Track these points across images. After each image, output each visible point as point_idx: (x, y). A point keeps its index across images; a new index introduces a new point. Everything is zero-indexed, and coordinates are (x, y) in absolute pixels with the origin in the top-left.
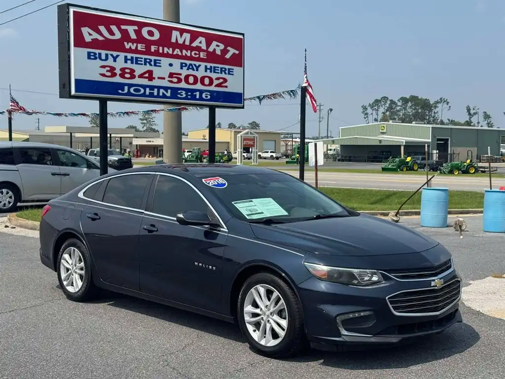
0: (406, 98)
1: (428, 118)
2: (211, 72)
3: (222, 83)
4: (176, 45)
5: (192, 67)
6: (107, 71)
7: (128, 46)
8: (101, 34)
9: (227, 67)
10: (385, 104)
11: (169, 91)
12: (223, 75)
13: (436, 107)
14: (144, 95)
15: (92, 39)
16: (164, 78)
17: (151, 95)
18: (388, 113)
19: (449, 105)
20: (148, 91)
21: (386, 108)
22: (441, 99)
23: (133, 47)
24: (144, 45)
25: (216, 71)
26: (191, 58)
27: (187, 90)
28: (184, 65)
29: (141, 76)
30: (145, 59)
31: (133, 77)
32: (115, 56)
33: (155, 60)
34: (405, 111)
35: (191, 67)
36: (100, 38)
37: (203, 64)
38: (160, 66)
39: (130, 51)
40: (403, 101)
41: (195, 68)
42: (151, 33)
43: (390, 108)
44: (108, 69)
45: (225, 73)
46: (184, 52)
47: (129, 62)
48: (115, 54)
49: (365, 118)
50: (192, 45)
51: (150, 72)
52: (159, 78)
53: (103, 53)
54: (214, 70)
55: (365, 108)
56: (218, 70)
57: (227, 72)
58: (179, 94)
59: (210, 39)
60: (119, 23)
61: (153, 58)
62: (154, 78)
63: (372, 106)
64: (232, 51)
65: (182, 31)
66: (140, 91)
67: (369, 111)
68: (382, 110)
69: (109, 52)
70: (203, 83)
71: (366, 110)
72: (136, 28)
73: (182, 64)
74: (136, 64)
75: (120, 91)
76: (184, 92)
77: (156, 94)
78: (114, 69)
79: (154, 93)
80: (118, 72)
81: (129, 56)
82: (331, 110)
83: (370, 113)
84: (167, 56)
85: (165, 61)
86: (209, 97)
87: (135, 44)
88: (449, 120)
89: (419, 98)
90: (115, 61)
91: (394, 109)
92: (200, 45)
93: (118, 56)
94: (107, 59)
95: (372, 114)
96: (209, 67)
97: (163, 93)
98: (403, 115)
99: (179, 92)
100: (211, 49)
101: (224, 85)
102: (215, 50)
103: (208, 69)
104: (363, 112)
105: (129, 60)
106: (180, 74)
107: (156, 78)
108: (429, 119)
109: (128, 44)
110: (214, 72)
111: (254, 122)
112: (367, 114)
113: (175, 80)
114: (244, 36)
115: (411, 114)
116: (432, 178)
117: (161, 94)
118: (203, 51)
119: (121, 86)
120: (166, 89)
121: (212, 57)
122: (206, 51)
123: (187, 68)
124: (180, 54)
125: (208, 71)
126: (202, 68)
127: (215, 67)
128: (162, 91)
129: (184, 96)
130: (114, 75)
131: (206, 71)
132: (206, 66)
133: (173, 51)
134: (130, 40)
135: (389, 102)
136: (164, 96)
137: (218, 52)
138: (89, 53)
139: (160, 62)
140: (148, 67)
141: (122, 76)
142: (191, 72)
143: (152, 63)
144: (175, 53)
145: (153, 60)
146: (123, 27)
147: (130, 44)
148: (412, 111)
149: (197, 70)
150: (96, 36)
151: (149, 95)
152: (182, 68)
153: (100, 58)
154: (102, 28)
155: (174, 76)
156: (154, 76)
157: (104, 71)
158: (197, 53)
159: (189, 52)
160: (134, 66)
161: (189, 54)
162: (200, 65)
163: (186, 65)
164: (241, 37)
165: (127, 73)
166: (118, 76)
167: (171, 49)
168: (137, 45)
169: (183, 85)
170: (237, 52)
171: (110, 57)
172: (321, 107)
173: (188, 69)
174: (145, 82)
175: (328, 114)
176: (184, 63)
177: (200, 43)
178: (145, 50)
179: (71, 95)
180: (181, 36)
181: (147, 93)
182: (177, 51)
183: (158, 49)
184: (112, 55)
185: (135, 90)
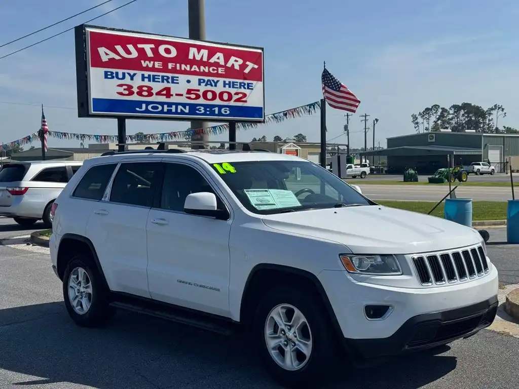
0: (459, 105)
1: (482, 126)
2: (230, 87)
3: (241, 98)
4: (193, 62)
5: (211, 82)
6: (125, 89)
7: (144, 64)
8: (117, 53)
9: (246, 82)
10: (436, 113)
11: (187, 107)
12: (242, 90)
13: (490, 114)
14: (162, 112)
15: (108, 59)
16: (182, 95)
17: (169, 112)
18: (439, 122)
19: (505, 111)
20: (166, 108)
21: (437, 117)
22: (495, 106)
23: (150, 65)
24: (161, 63)
25: (235, 86)
26: (209, 74)
27: (205, 106)
28: (202, 81)
29: (159, 93)
30: (163, 77)
31: (150, 94)
32: (132, 74)
33: (173, 78)
34: (457, 118)
35: (209, 83)
36: (117, 58)
37: (221, 80)
38: (178, 83)
39: (147, 69)
40: (455, 109)
41: (213, 84)
42: (168, 51)
43: (442, 116)
44: (126, 87)
45: (245, 88)
46: (202, 68)
47: (146, 80)
48: (132, 72)
49: (415, 128)
50: (210, 61)
51: (168, 90)
52: (177, 95)
53: (120, 72)
54: (233, 85)
55: (415, 118)
56: (237, 85)
57: (246, 86)
58: (198, 110)
59: (228, 54)
60: (135, 42)
61: (170, 75)
62: (172, 95)
63: (422, 115)
64: (251, 65)
65: (199, 48)
66: (157, 108)
67: (420, 120)
68: (433, 118)
69: (126, 71)
70: (221, 98)
71: (416, 119)
72: (153, 46)
73: (200, 80)
74: (153, 81)
75: (138, 109)
76: (202, 108)
77: (174, 110)
78: (132, 87)
79: (171, 110)
80: (135, 90)
81: (146, 74)
82: (377, 120)
83: (420, 122)
84: (185, 72)
85: (182, 78)
86: (228, 112)
87: (152, 62)
88: (505, 127)
89: (473, 105)
90: (132, 79)
91: (446, 117)
92: (217, 61)
93: (135, 74)
94: (124, 77)
95: (423, 123)
96: (227, 82)
97: (181, 110)
98: (455, 123)
99: (198, 108)
100: (229, 65)
101: (243, 99)
102: (233, 65)
103: (227, 84)
104: (414, 121)
105: (146, 78)
106: (198, 91)
107: (174, 95)
108: (483, 127)
109: (145, 62)
110: (233, 87)
111: (300, 135)
112: (417, 123)
113: (193, 96)
114: (263, 51)
115: (464, 122)
116: (455, 188)
117: (179, 111)
118: (221, 66)
119: (139, 104)
120: (184, 105)
121: (230, 72)
122: (225, 66)
123: (204, 84)
124: (198, 70)
125: (227, 86)
126: (220, 84)
127: (233, 82)
128: (180, 107)
129: (203, 111)
130: (131, 93)
131: (224, 86)
132: (224, 82)
133: (191, 68)
134: (147, 58)
135: (440, 110)
136: (182, 112)
137: (237, 67)
138: (106, 73)
139: (177, 79)
140: (165, 85)
141: (140, 94)
142: (209, 88)
143: (170, 80)
144: (193, 69)
145: (170, 77)
146: (140, 46)
147: (147, 62)
148: (464, 119)
149: (216, 86)
150: (112, 55)
151: (168, 113)
152: (200, 84)
153: (118, 78)
154: (119, 48)
155: (192, 92)
156: (171, 93)
157: (121, 90)
158: (215, 68)
159: (207, 68)
160: (151, 84)
161: (206, 70)
162: (218, 81)
163: (204, 81)
164: (260, 51)
165: (145, 91)
166: (135, 94)
167: (188, 66)
168: (154, 63)
169: (201, 101)
170: (256, 67)
171: (127, 75)
172: (367, 118)
173: (206, 85)
174: (162, 99)
175: (374, 124)
176: (202, 79)
177: (218, 58)
178: (162, 67)
179: (90, 113)
180: (199, 53)
181: (165, 110)
182: (195, 68)
183: (176, 66)
184: (129, 74)
185: (152, 108)
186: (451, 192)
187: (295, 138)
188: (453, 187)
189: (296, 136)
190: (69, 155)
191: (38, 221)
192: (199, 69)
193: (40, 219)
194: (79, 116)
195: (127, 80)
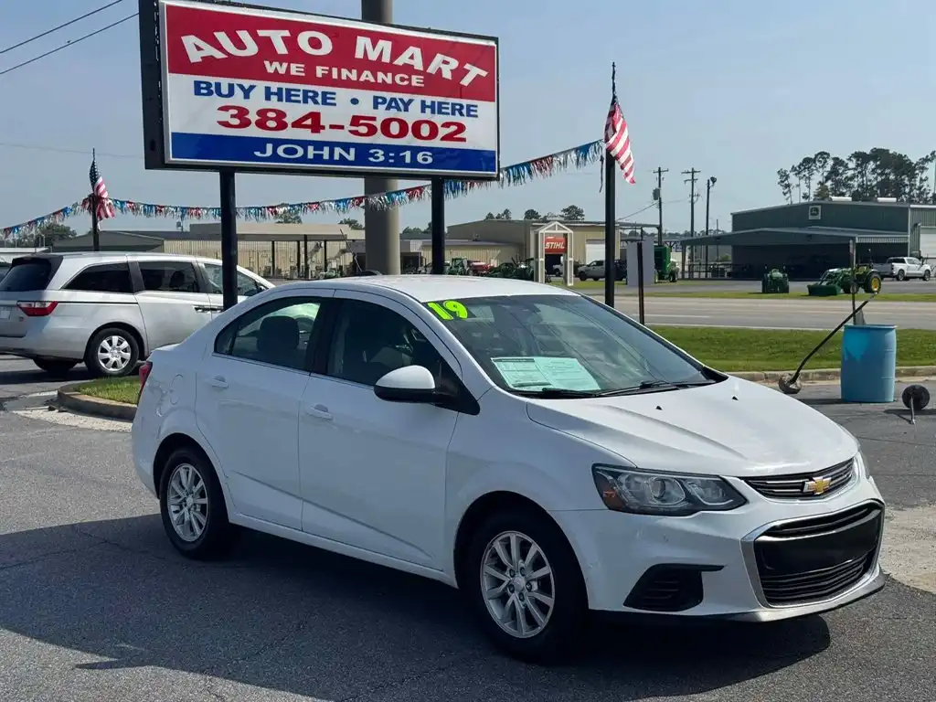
0: (865, 153)
1: (907, 190)
2: (433, 112)
3: (454, 133)
4: (365, 64)
5: (396, 103)
6: (232, 116)
7: (270, 68)
8: (220, 48)
9: (465, 102)
10: (823, 167)
11: (352, 151)
12: (457, 118)
13: (923, 169)
14: (304, 159)
15: (202, 58)
16: (341, 127)
17: (318, 159)
18: (829, 184)
20: (311, 152)
21: (825, 174)
23: (282, 70)
24: (303, 66)
25: (443, 110)
26: (393, 88)
27: (387, 148)
28: (380, 100)
29: (297, 124)
30: (305, 92)
31: (282, 126)
32: (246, 87)
33: (324, 94)
34: (862, 177)
35: (393, 104)
36: (219, 55)
37: (418, 99)
38: (335, 104)
39: (276, 77)
40: (858, 160)
41: (402, 106)
43: (834, 172)
44: (235, 112)
45: (461, 114)
46: (381, 76)
47: (274, 98)
48: (247, 83)
49: (785, 194)
50: (396, 62)
51: (315, 116)
52: (332, 127)
53: (225, 82)
54: (439, 108)
55: (784, 175)
56: (448, 108)
57: (464, 111)
58: (372, 155)
59: (429, 50)
60: (253, 25)
61: (320, 89)
62: (323, 128)
63: (797, 170)
64: (474, 72)
66: (295, 152)
67: (793, 179)
68: (818, 177)
69: (235, 81)
70: (417, 134)
71: (787, 179)
72: (286, 33)
73: (376, 98)
74: (287, 101)
75: (258, 154)
76: (381, 152)
77: (326, 157)
78: (246, 112)
79: (322, 155)
80: (253, 117)
81: (274, 86)
82: (714, 180)
83: (794, 185)
84: (348, 84)
85: (343, 95)
86: (430, 160)
87: (285, 65)
89: (891, 152)
90: (247, 96)
91: (841, 174)
92: (410, 62)
93: (252, 87)
94: (231, 93)
95: (798, 186)
96: (428, 103)
97: (341, 155)
98: (859, 186)
99: (372, 151)
100: (432, 69)
101: (459, 136)
102: (440, 71)
103: (428, 107)
104: (782, 182)
105: (274, 94)
106: (374, 119)
107: (327, 127)
108: (910, 192)
109: (271, 64)
110: (440, 112)
111: (573, 207)
112: (788, 186)
113: (363, 130)
114: (497, 43)
115: (875, 183)
116: (864, 304)
117: (336, 157)
118: (417, 72)
119: (260, 143)
120: (346, 146)
121: (434, 84)
122: (423, 73)
123: (385, 105)
124: (372, 80)
125: (428, 110)
126: (415, 106)
127: (440, 104)
128: (338, 151)
129: (382, 159)
130: (245, 123)
131: (423, 111)
132: (423, 102)
133: (359, 76)
134: (275, 57)
135: (831, 163)
136: (343, 160)
137: (447, 74)
138: (197, 84)
139: (333, 96)
140: (310, 107)
141: (261, 124)
142: (393, 113)
143: (319, 99)
144: (363, 78)
145: (320, 93)
146: (262, 33)
147: (276, 64)
148: (876, 179)
149: (406, 110)
150: (209, 51)
151: (317, 162)
153: (220, 94)
154: (222, 37)
155: (362, 122)
156: (322, 124)
157: (226, 116)
158: (406, 77)
159: (390, 75)
160: (283, 106)
161: (389, 80)
162: (410, 101)
163: (384, 100)
164: (492, 43)
165: (272, 119)
166: (253, 125)
167: (354, 71)
168: (289, 65)
169: (379, 139)
170: (484, 73)
171: (237, 89)
172: (696, 176)
173: (388, 108)
174: (305, 134)
175: (709, 188)
176: (381, 98)
177: (412, 57)
178: (303, 74)
179: (166, 162)
180: (374, 46)
181: (310, 156)
182: (367, 76)
183: (330, 72)
184: (241, 87)
185: (286, 151)
186: (855, 311)
187: (563, 213)
188: (858, 304)
189: (565, 210)
190: (156, 243)
191: (78, 365)
192: (376, 78)
193: (80, 361)
194: (148, 167)
195: (238, 99)
